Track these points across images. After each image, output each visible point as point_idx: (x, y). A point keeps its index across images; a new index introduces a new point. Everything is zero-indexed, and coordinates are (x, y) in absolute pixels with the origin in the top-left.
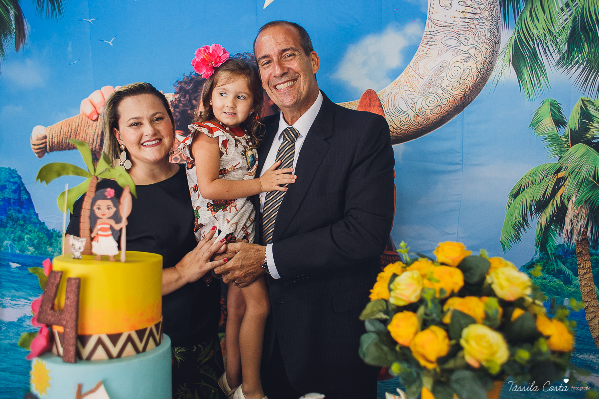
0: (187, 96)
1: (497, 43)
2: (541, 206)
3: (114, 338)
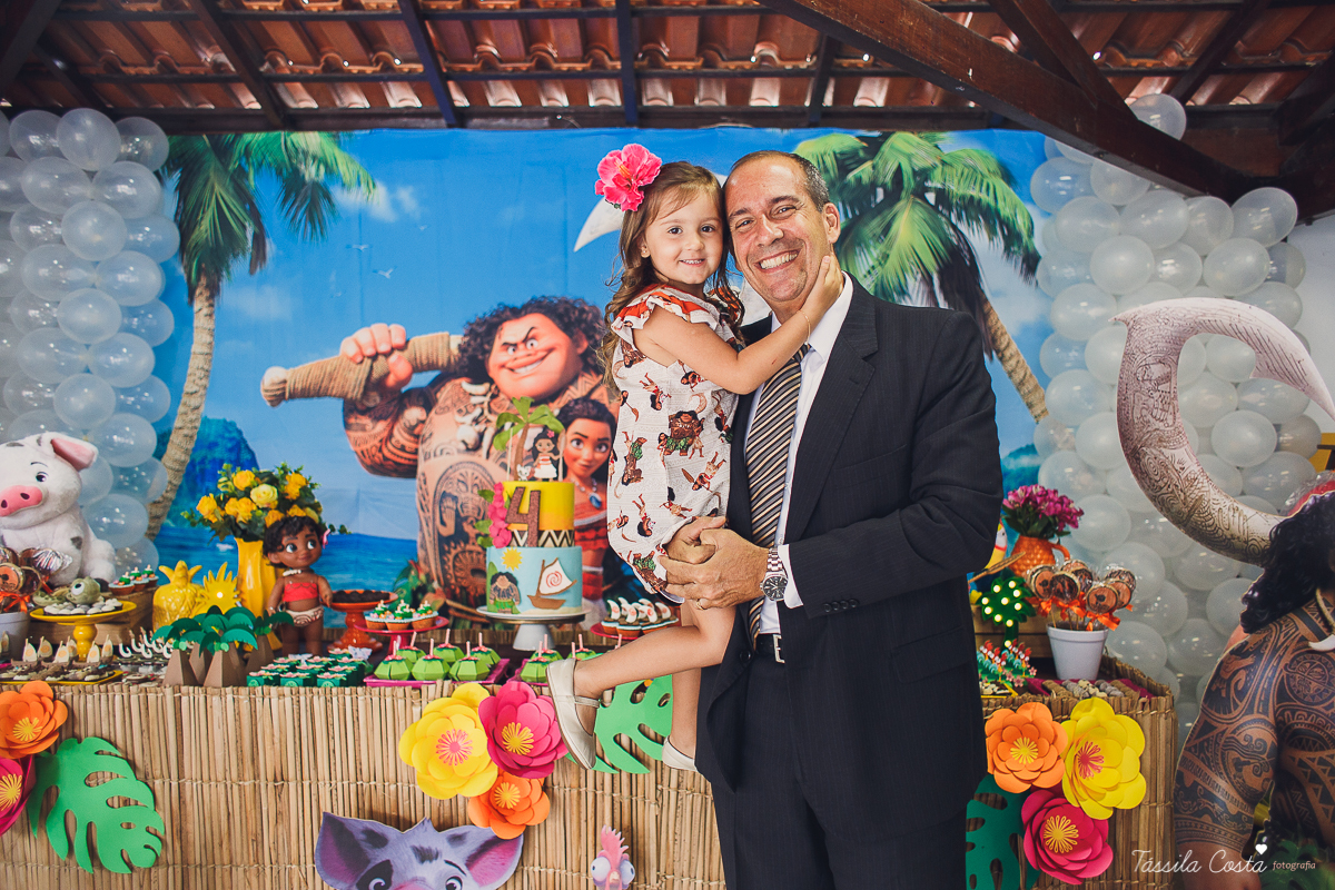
0: (479, 339)
3: (558, 533)
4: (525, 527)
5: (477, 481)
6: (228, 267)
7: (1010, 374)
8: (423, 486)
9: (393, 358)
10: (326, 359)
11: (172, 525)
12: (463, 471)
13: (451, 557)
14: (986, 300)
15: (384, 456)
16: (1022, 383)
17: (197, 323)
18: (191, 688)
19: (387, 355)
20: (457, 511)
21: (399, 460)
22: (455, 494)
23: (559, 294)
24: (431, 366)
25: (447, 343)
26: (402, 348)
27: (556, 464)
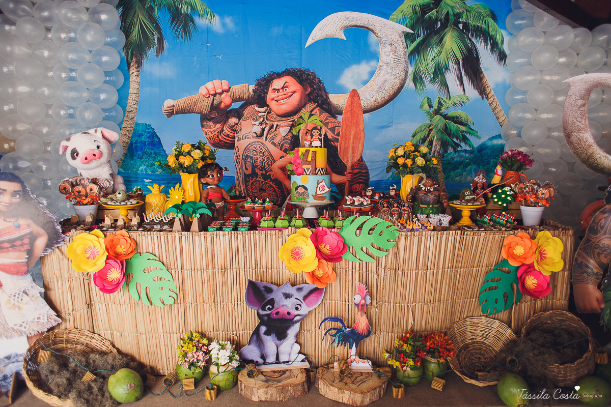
0: (262, 87)
1: (408, 72)
2: (423, 141)
3: (322, 169)
4: (310, 166)
5: (261, 150)
6: (146, 53)
7: (490, 104)
8: (237, 153)
9: (223, 96)
10: (193, 96)
11: (123, 171)
12: (255, 146)
13: (250, 184)
14: (482, 72)
15: (219, 139)
16: (495, 108)
17: (131, 79)
18: (186, 233)
19: (221, 94)
20: (252, 163)
21: (226, 141)
22: (252, 156)
23: (298, 67)
24: (240, 99)
25: (248, 89)
26: (227, 91)
27: (320, 140)
